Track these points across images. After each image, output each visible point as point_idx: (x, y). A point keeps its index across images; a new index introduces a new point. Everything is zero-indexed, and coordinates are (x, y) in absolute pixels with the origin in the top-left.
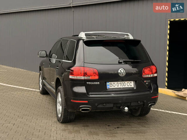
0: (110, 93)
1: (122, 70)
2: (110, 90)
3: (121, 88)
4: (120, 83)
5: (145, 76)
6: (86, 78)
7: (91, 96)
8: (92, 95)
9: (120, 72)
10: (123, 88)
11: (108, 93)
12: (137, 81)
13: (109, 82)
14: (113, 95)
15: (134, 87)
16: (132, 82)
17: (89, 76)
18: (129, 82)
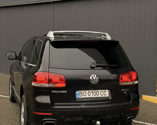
0: (80, 104)
1: (94, 76)
2: (79, 100)
3: (93, 98)
4: (92, 92)
5: (123, 84)
6: (51, 85)
7: (56, 107)
8: (57, 105)
9: (92, 79)
10: (96, 98)
11: (78, 104)
12: (113, 90)
13: (78, 90)
14: (83, 106)
15: (109, 97)
16: (107, 91)
17: (55, 83)
18: (103, 91)
